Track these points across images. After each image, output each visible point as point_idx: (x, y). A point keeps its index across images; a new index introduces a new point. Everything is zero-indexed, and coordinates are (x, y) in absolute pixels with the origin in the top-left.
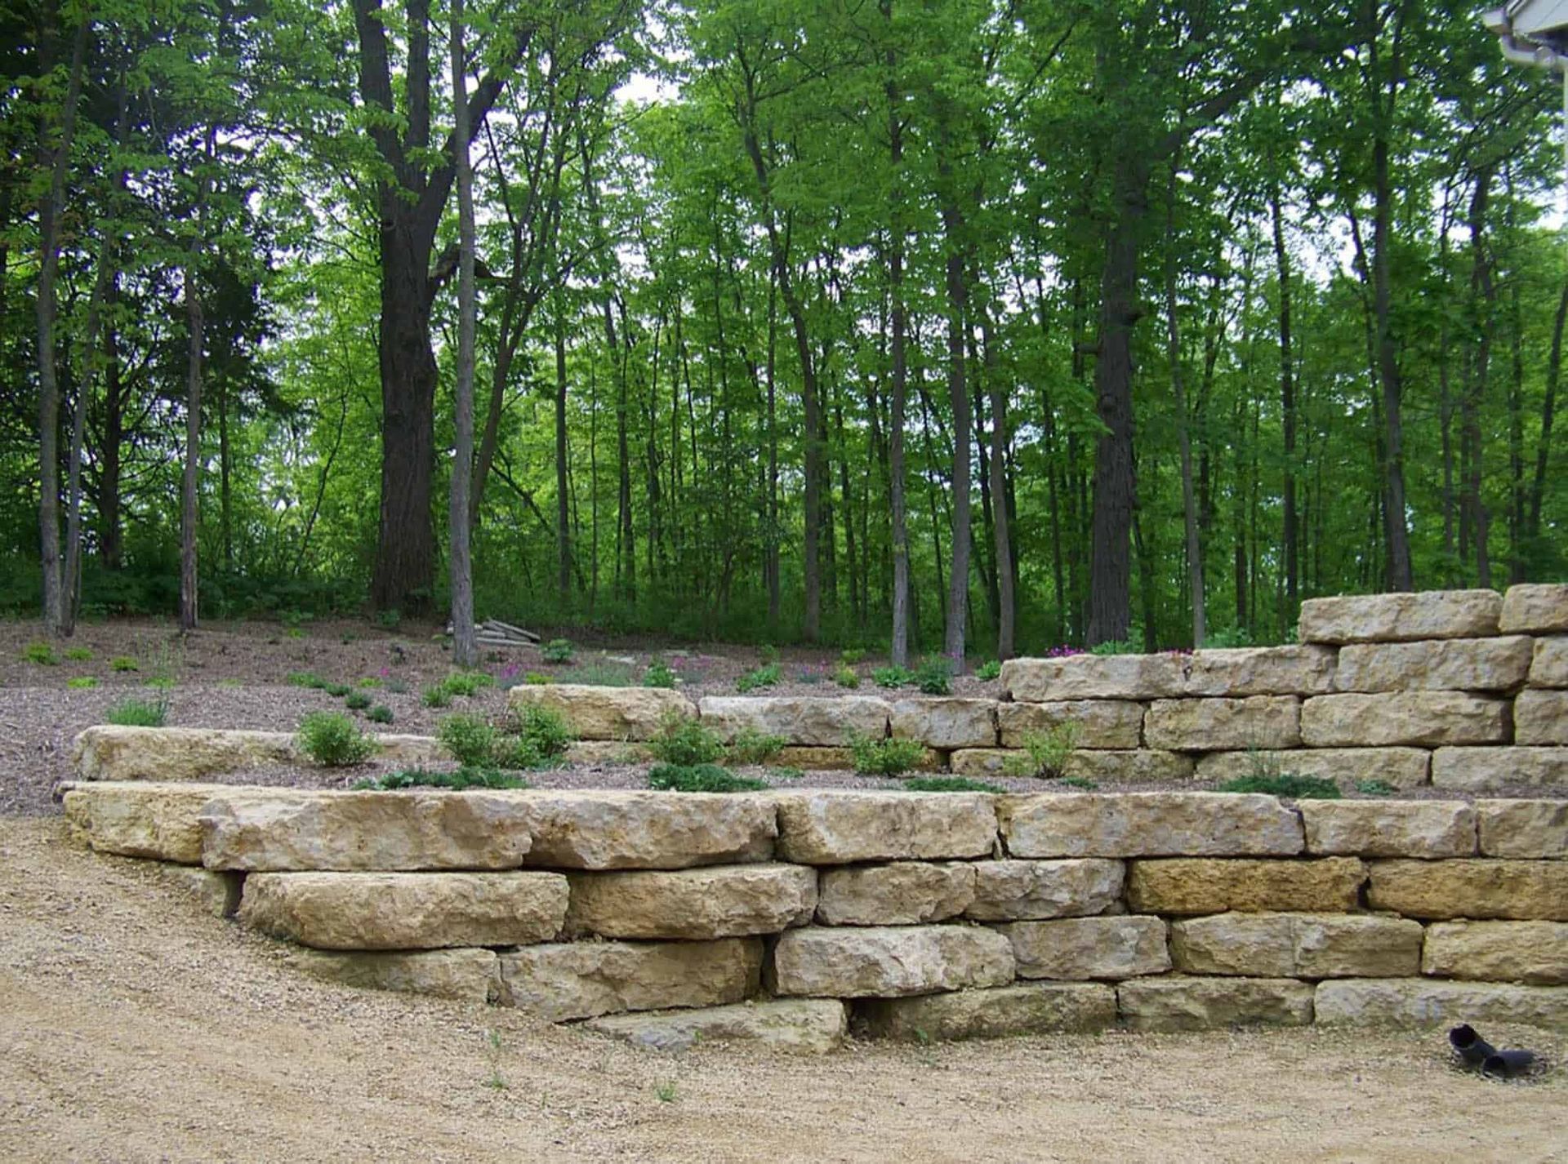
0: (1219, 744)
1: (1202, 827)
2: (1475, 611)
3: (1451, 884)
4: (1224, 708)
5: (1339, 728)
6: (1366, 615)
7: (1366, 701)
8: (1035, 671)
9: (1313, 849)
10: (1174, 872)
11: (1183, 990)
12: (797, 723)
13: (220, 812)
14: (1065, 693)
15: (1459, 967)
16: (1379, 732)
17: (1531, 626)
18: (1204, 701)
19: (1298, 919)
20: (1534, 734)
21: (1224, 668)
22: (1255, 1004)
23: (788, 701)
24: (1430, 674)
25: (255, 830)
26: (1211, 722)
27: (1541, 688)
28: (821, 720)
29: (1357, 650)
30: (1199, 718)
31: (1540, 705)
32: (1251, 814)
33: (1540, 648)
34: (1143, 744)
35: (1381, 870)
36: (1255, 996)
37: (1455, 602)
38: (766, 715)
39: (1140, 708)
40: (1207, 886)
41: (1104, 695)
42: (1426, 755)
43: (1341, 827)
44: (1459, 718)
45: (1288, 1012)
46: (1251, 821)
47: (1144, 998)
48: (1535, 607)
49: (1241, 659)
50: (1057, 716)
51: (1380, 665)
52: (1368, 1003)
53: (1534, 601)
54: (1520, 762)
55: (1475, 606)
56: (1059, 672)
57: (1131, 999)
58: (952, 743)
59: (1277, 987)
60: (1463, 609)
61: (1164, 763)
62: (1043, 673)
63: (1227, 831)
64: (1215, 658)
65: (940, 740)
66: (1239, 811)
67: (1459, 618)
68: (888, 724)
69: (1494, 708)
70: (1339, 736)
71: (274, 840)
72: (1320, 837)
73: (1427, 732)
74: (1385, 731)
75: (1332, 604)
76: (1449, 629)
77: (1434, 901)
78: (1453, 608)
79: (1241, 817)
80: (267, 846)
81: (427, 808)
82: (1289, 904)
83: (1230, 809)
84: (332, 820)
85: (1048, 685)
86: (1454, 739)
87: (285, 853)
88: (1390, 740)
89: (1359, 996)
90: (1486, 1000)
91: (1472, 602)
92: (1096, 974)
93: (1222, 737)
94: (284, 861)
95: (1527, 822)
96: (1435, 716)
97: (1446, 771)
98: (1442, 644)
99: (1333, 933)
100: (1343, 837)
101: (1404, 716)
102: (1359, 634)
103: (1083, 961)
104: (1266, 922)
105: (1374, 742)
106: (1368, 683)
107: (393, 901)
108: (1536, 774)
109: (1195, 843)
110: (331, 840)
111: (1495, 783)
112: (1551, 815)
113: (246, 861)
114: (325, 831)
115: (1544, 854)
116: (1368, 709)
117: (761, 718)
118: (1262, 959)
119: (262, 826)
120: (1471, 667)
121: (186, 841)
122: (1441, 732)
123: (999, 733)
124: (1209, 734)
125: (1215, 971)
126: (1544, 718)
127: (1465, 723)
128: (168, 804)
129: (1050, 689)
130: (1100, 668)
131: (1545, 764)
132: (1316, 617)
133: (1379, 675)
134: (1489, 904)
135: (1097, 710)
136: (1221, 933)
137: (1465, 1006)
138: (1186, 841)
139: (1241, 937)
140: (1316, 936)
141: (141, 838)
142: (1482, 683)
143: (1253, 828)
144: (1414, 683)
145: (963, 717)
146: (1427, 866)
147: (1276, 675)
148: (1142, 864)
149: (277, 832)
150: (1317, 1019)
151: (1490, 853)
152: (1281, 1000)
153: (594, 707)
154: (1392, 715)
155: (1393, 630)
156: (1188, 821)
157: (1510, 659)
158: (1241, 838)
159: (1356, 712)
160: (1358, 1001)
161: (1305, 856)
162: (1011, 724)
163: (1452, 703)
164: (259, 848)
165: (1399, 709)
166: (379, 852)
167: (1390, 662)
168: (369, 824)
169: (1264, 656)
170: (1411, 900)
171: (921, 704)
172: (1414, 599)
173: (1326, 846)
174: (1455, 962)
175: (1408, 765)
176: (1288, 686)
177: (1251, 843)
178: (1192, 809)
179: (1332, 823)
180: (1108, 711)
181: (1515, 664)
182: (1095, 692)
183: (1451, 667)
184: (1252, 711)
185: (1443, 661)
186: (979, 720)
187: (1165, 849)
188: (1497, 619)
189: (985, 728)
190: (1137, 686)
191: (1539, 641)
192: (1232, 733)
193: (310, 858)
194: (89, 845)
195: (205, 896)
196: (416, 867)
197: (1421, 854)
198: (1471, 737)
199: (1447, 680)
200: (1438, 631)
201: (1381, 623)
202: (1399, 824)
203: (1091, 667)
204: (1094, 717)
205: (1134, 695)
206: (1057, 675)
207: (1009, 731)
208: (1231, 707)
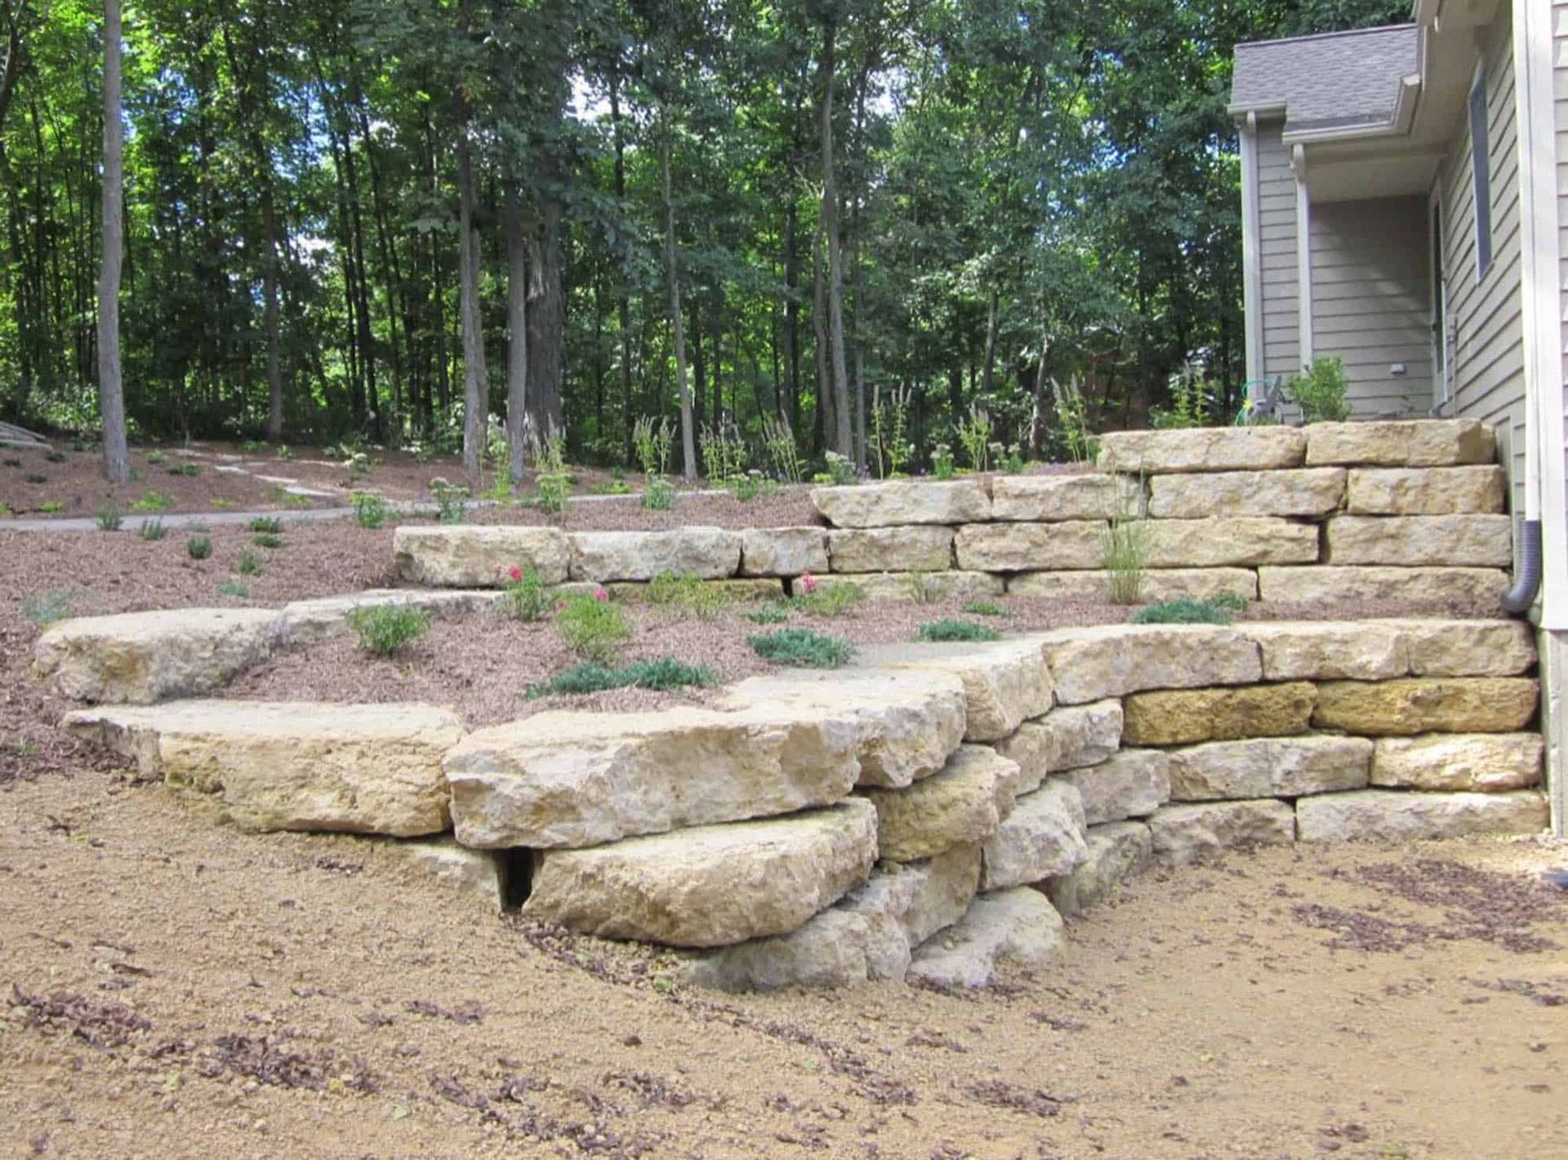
0: (1034, 565)
1: (1183, 661)
2: (1284, 446)
3: (1400, 704)
4: (1043, 533)
5: (1166, 551)
6: (1177, 448)
7: (1190, 525)
8: (858, 498)
9: (1270, 675)
10: (1169, 706)
11: (1198, 820)
12: (670, 558)
13: (491, 767)
14: (888, 519)
15: (1420, 780)
16: (1207, 554)
17: (1342, 459)
18: (1017, 525)
19: (1276, 744)
20: (1355, 555)
21: (1034, 495)
22: (1245, 826)
23: (661, 536)
24: (1244, 501)
25: (568, 792)
26: (1027, 545)
27: (1358, 514)
28: (690, 553)
29: (1174, 480)
30: (1013, 541)
31: (1362, 530)
32: (1225, 647)
33: (1357, 479)
34: (955, 565)
35: (1329, 691)
36: (1245, 819)
37: (1264, 437)
38: (640, 550)
39: (950, 532)
40: (1196, 717)
41: (922, 520)
42: (1253, 574)
43: (1296, 655)
44: (1282, 542)
45: (1279, 831)
46: (1224, 653)
47: (1172, 831)
48: (1348, 442)
49: (1051, 487)
50: (887, 542)
51: (1194, 493)
52: (1348, 819)
53: (1343, 437)
54: (1353, 581)
55: (1282, 441)
56: (878, 500)
57: (1164, 835)
58: (793, 570)
59: (1266, 807)
60: (1273, 442)
61: (982, 584)
62: (865, 501)
63: (1205, 664)
64: (1022, 486)
65: (784, 568)
66: (1214, 645)
67: (1270, 452)
68: (742, 555)
69: (1312, 532)
70: (1168, 558)
71: (590, 803)
72: (1276, 663)
73: (1252, 554)
74: (1212, 554)
75: (1141, 438)
76: (1262, 461)
77: (1381, 718)
78: (1263, 442)
79: (1215, 650)
80: (586, 814)
81: (770, 740)
82: (1258, 729)
83: (1208, 643)
84: (644, 767)
85: (869, 511)
86: (1277, 560)
87: (605, 819)
88: (1217, 561)
89: (1340, 812)
90: (1459, 808)
91: (1279, 437)
92: (1134, 813)
93: (1037, 558)
94: (606, 831)
95: (1453, 644)
96: (1261, 539)
97: (1277, 589)
98: (1258, 474)
99: (1310, 754)
100: (1298, 664)
101: (1228, 539)
102: (1171, 465)
103: (1122, 802)
104: (1248, 747)
105: (1200, 563)
106: (1183, 510)
107: (789, 875)
108: (1369, 591)
109: (1179, 676)
110: (646, 792)
111: (1330, 600)
112: (1474, 637)
113: (550, 834)
114: (639, 781)
115: (1469, 671)
116: (1193, 534)
117: (635, 554)
118: (1247, 782)
119: (574, 784)
120: (1287, 496)
121: (417, 808)
122: (1265, 553)
123: (830, 558)
124: (1025, 556)
125: (1208, 796)
126: (1366, 541)
127: (1288, 545)
128: (362, 754)
129: (872, 516)
130: (914, 494)
131: (1380, 583)
132: (1124, 449)
133: (1194, 504)
134: (1432, 720)
135: (915, 535)
136: (1214, 762)
137: (1439, 816)
138: (1171, 675)
139: (1228, 763)
140: (1295, 758)
141: (325, 806)
142: (1301, 510)
143: (1226, 659)
144: (1227, 510)
145: (801, 544)
146: (1373, 688)
147: (1086, 501)
148: (1138, 700)
149: (593, 792)
150: (1304, 837)
151: (1418, 672)
152: (1271, 821)
153: (508, 551)
154: (1218, 539)
155: (1205, 461)
156: (1173, 656)
157: (1328, 488)
158: (1215, 670)
159: (1181, 536)
160: (1338, 817)
161: (1264, 682)
162: (843, 551)
163: (1274, 527)
164: (569, 816)
165: (1224, 532)
166: (702, 800)
167: (1201, 491)
168: (682, 766)
169: (1074, 484)
170: (1362, 720)
171: (769, 534)
172: (1223, 434)
173: (1285, 671)
174: (1419, 775)
175: (1241, 583)
176: (1098, 511)
177: (1224, 674)
178: (1177, 644)
179: (1289, 650)
180: (927, 535)
181: (1333, 492)
182: (912, 517)
183: (1268, 495)
184: (1067, 535)
185: (1260, 489)
186: (815, 547)
187: (1153, 684)
188: (1305, 451)
189: (820, 555)
190: (950, 512)
191: (1354, 472)
192: (1047, 555)
193: (628, 822)
194: (226, 820)
195: (467, 885)
196: (747, 815)
197: (1367, 677)
198: (1294, 558)
199: (1266, 506)
200: (1249, 463)
201: (1196, 456)
202: (1343, 649)
203: (905, 494)
204: (914, 541)
205: (948, 520)
206: (877, 503)
207: (842, 557)
208: (1047, 531)
